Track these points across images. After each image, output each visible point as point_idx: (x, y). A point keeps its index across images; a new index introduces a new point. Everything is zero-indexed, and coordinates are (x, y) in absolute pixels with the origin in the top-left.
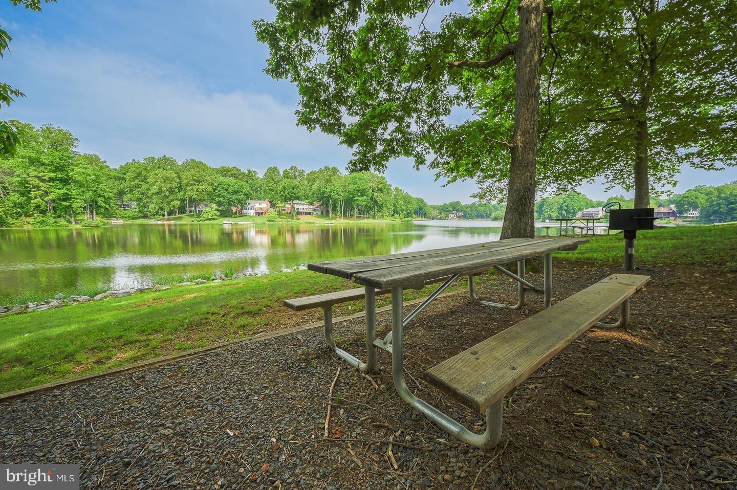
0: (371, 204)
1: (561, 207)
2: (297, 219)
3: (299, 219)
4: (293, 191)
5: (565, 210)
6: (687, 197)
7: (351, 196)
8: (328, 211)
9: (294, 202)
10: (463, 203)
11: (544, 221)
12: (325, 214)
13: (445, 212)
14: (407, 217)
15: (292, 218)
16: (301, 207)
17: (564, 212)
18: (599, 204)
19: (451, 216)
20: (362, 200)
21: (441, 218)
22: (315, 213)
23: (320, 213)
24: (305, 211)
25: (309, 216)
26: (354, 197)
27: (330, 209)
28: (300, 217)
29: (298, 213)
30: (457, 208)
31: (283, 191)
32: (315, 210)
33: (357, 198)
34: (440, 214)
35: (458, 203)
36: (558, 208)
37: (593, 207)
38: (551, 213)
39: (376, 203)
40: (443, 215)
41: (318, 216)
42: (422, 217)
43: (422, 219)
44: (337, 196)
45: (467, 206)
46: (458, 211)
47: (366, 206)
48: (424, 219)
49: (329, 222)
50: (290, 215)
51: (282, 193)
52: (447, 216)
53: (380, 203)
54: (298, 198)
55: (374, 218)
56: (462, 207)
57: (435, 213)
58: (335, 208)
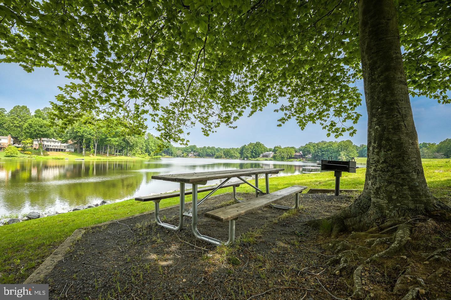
0: (123, 144)
1: (252, 151)
2: (45, 155)
3: (48, 155)
4: (40, 129)
5: (254, 153)
6: (306, 148)
7: (104, 137)
8: (82, 149)
9: (43, 139)
10: (198, 147)
11: (244, 159)
12: (78, 151)
13: (186, 152)
14: (157, 155)
15: (39, 154)
16: (52, 144)
17: (254, 154)
18: (270, 150)
19: (190, 155)
20: (115, 141)
21: (183, 156)
22: (68, 150)
23: (73, 150)
24: (57, 148)
25: (61, 153)
26: (107, 138)
27: (84, 147)
28: (48, 153)
29: (48, 150)
30: (194, 150)
31: (28, 128)
32: (68, 147)
33: (110, 139)
34: (183, 153)
35: (195, 146)
36: (251, 152)
37: (267, 151)
38: (248, 155)
39: (128, 143)
40: (185, 154)
41: (71, 153)
42: (169, 155)
43: (169, 157)
44: (89, 136)
45: (201, 149)
46: (194, 152)
47: (118, 145)
48: (171, 157)
49: (82, 158)
50: (37, 152)
51: (27, 130)
52: (188, 155)
53: (131, 144)
54: (47, 136)
55: (126, 155)
56: (197, 149)
57: (179, 152)
58: (88, 147)
